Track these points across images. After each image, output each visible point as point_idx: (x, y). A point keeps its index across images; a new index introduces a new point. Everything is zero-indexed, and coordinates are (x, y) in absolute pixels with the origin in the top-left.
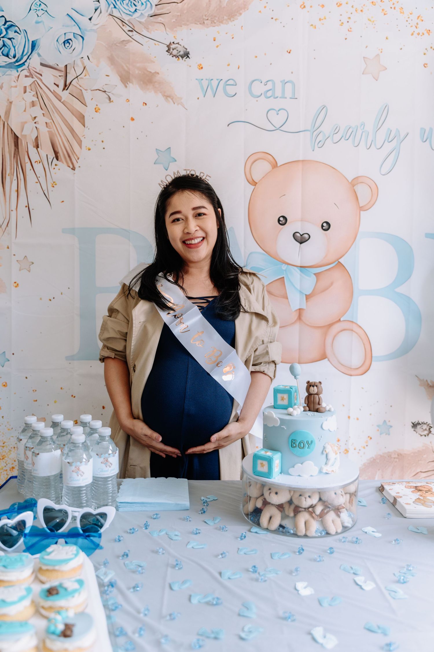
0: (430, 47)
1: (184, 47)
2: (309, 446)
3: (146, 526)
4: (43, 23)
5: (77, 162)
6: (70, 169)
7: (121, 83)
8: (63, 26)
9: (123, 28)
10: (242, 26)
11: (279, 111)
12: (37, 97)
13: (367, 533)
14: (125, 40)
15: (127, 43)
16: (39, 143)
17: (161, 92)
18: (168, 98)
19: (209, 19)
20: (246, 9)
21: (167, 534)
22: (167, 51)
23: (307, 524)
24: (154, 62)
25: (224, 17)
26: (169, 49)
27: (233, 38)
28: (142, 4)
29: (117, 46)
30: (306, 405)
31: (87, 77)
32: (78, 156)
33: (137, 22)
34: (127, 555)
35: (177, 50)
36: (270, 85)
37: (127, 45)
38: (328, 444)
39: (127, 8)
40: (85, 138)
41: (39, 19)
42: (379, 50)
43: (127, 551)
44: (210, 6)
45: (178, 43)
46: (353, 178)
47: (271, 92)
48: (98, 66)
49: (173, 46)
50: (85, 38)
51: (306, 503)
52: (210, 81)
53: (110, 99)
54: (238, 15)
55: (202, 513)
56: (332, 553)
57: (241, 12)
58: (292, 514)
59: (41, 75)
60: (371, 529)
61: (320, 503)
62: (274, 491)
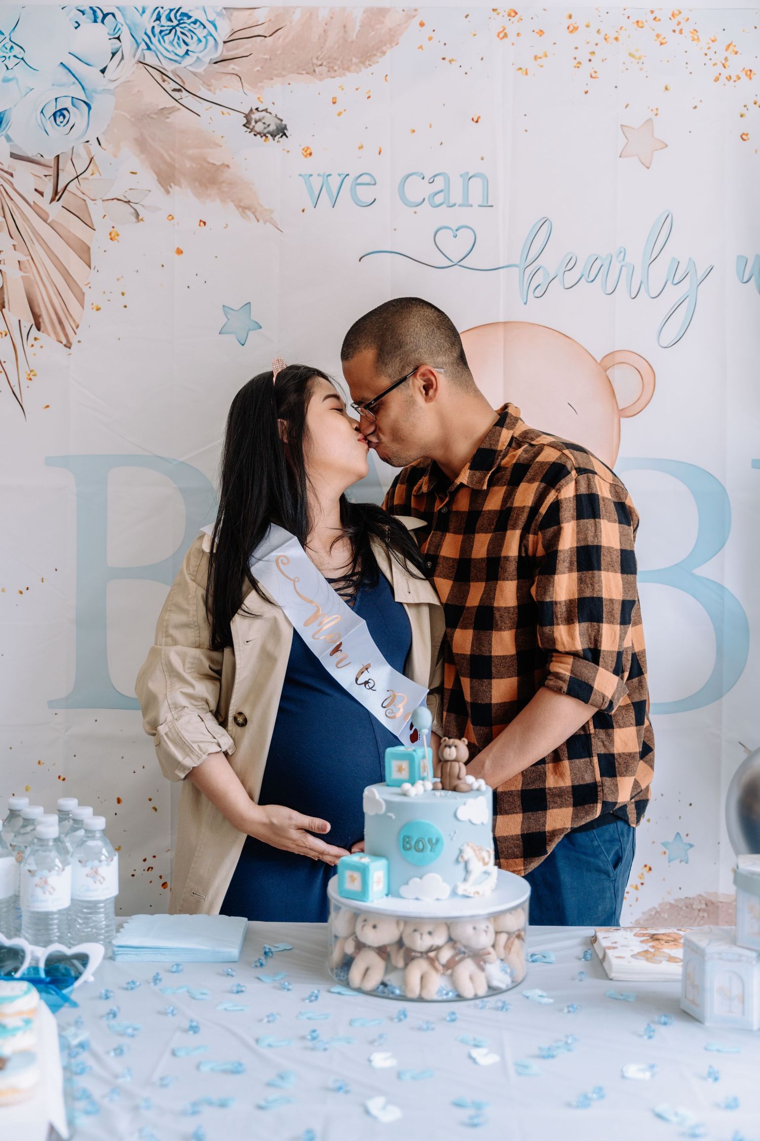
0: (753, 102)
1: (276, 116)
2: (432, 847)
3: (156, 979)
4: (17, 81)
5: (75, 333)
6: (62, 346)
7: (159, 186)
8: (53, 85)
9: (163, 84)
10: (387, 76)
11: (457, 230)
12: (3, 215)
13: (530, 998)
14: (167, 106)
15: (170, 113)
16: (6, 300)
17: (232, 201)
18: (247, 211)
19: (324, 64)
20: (394, 44)
21: (188, 992)
22: (244, 125)
23: (423, 979)
24: (221, 146)
25: (351, 60)
26: (248, 122)
27: (369, 97)
28: (200, 41)
29: (152, 118)
30: (439, 780)
31: (97, 175)
32: (77, 321)
33: (190, 73)
34: (115, 1015)
35: (264, 123)
36: (439, 183)
37: (170, 116)
38: (468, 845)
39: (170, 48)
40: (90, 288)
41: (10, 74)
42: (652, 110)
43: (115, 1008)
44: (326, 40)
45: (266, 110)
46: (603, 356)
47: (442, 194)
48: (116, 156)
49: (257, 115)
50: (92, 107)
51: (422, 943)
52: (325, 177)
53: (137, 215)
54: (379, 54)
55: (256, 966)
56: (453, 1020)
57: (384, 48)
58: (401, 964)
59: (12, 175)
60: (539, 992)
61: (450, 944)
62: (371, 923)
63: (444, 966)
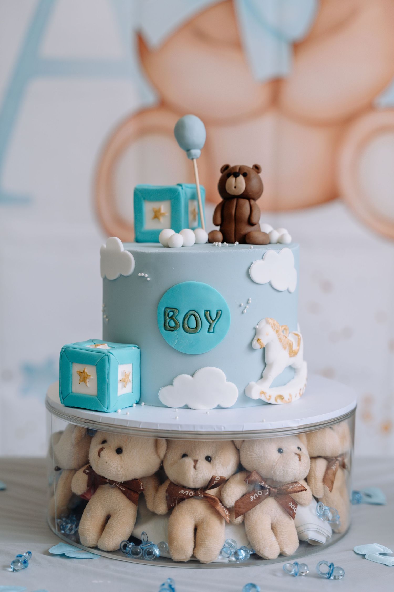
2: (211, 325)
13: (366, 557)
23: (198, 531)
30: (218, 228)
38: (268, 322)
51: (196, 474)
58: (162, 508)
60: (379, 548)
61: (239, 477)
62: (113, 444)
63: (229, 510)
